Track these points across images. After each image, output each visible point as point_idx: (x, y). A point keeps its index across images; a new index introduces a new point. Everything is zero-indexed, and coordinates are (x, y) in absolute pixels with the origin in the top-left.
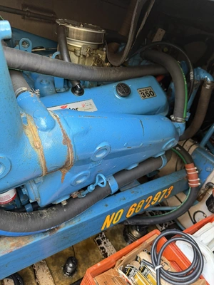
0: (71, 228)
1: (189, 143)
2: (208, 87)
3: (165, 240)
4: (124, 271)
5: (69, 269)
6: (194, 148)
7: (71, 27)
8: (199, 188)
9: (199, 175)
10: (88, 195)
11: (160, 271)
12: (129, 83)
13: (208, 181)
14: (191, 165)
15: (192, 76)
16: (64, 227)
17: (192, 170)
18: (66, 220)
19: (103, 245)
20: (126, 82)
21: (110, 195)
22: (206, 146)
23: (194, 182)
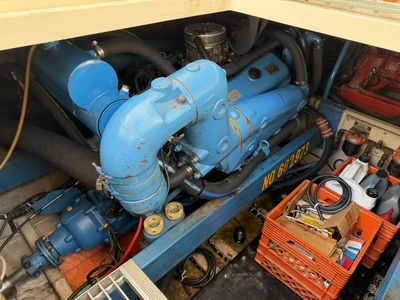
0: (245, 189)
1: (312, 100)
2: (319, 47)
3: (315, 185)
4: (291, 215)
5: (240, 237)
6: (318, 102)
7: (202, 36)
8: (332, 137)
9: (329, 126)
10: (252, 161)
11: (319, 207)
12: (256, 65)
13: (339, 129)
14: (320, 119)
15: (303, 43)
16: (240, 190)
17: (322, 123)
18: (242, 182)
19: (259, 213)
20: (254, 66)
21: (265, 160)
22: (329, 97)
23: (327, 134)
